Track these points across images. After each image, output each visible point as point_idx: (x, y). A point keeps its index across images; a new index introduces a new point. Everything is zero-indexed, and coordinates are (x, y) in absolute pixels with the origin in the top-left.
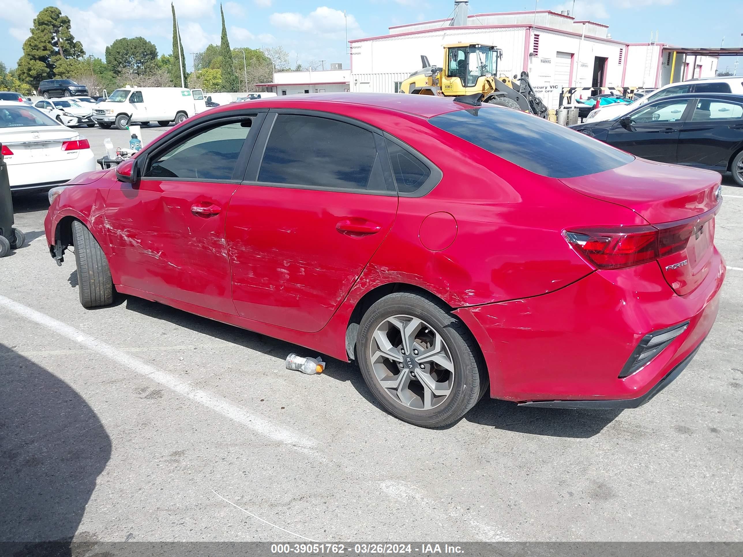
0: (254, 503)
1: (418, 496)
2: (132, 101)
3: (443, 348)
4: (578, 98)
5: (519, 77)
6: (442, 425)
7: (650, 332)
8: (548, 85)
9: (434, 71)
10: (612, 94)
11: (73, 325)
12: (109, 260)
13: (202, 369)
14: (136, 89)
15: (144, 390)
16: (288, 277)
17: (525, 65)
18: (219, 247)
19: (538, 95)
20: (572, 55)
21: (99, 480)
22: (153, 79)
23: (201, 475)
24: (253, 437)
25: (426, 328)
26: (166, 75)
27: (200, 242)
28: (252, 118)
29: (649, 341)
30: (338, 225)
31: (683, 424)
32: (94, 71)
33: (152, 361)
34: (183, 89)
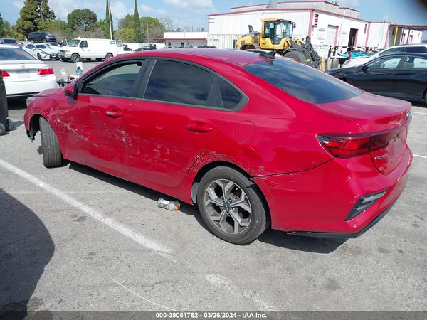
0: (133, 284)
1: (227, 284)
2: (81, 46)
3: (246, 199)
4: (339, 53)
5: (305, 39)
6: (244, 242)
7: (364, 195)
8: (322, 44)
9: (256, 35)
10: (359, 51)
11: (38, 177)
12: (60, 140)
13: (110, 205)
14: (84, 39)
15: (75, 216)
16: (159, 154)
17: (310, 32)
18: (122, 135)
19: (315, 50)
20: (337, 27)
21: (46, 268)
22: (94, 33)
23: (104, 267)
24: (135, 246)
25: (237, 187)
26: (102, 31)
27: (110, 132)
28: (142, 62)
29: (362, 200)
30: (189, 126)
31: (383, 247)
32: (61, 28)
33: (82, 200)
34: (111, 40)
